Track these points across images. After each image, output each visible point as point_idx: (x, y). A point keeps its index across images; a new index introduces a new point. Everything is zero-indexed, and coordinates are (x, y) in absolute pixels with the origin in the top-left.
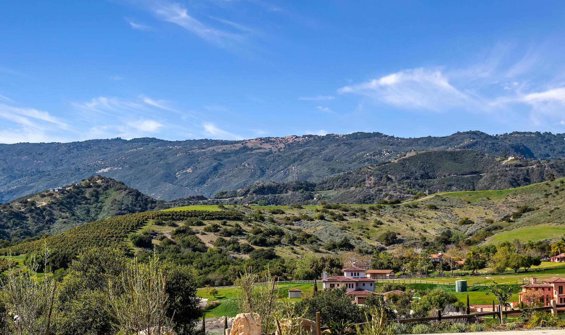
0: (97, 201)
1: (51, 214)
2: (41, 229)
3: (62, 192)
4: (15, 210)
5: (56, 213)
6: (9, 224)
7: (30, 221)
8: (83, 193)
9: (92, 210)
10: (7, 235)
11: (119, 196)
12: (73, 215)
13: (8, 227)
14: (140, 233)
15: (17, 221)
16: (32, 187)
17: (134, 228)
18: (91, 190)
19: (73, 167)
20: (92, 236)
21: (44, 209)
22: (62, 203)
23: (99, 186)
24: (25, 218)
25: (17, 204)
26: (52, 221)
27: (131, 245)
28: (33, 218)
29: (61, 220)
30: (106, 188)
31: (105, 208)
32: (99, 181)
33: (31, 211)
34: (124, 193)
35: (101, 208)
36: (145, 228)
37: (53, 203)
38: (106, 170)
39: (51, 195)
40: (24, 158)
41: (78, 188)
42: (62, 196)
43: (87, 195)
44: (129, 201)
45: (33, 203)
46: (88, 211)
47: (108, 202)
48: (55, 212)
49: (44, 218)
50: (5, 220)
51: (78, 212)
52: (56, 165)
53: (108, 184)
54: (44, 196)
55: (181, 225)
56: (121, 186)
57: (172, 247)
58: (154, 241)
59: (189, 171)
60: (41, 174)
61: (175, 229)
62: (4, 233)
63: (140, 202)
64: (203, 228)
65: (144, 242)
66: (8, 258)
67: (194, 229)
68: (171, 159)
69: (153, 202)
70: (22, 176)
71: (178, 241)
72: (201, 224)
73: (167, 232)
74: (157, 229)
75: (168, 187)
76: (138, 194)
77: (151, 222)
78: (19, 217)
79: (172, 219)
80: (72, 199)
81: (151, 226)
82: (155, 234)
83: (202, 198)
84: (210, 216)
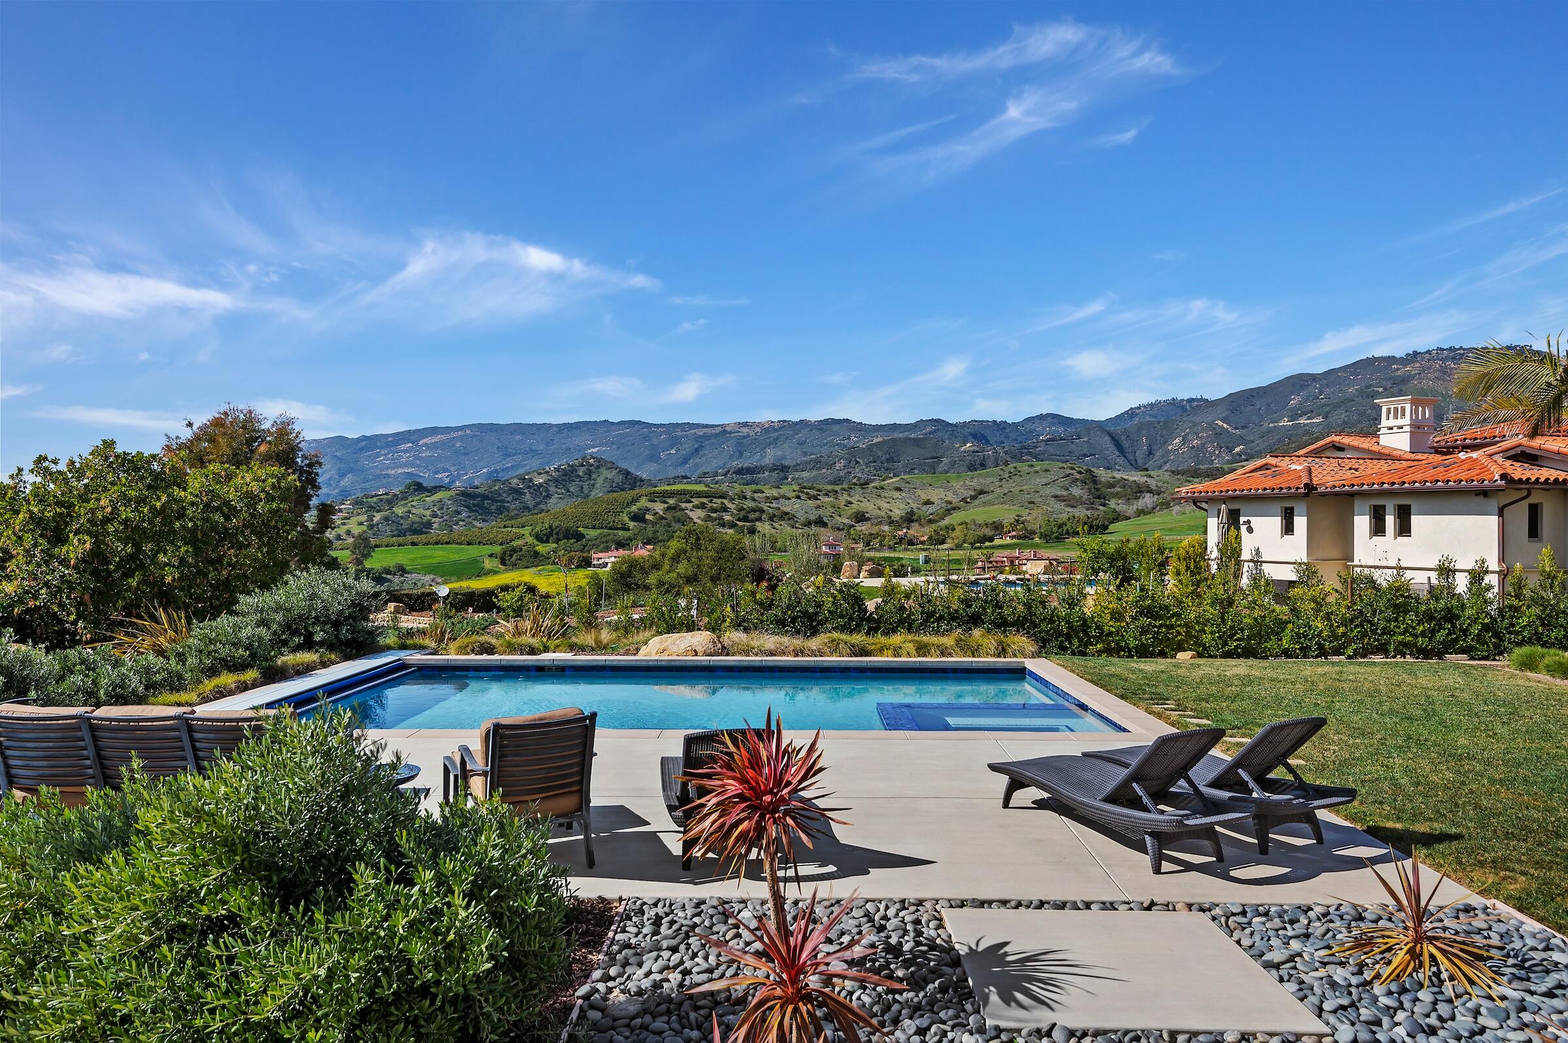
0: (590, 479)
1: (547, 491)
2: (539, 504)
3: (557, 470)
4: (514, 486)
5: (552, 489)
6: (508, 499)
7: (528, 496)
8: (576, 471)
9: (586, 487)
10: (507, 509)
11: (611, 474)
12: (569, 491)
13: (508, 502)
14: (634, 508)
15: (516, 497)
16: (525, 465)
17: (629, 504)
18: (584, 469)
19: (564, 446)
20: (590, 511)
21: (541, 485)
22: (557, 481)
23: (592, 465)
24: (524, 494)
25: (515, 481)
26: (549, 496)
27: (626, 519)
28: (531, 493)
29: (556, 496)
30: (598, 467)
31: (598, 486)
32: (592, 461)
33: (529, 487)
34: (615, 472)
35: (593, 485)
36: (639, 505)
37: (549, 480)
38: (595, 450)
39: (547, 472)
40: (518, 437)
41: (572, 466)
42: (557, 473)
43: (581, 474)
44: (619, 479)
45: (531, 480)
46: (582, 488)
47: (600, 480)
48: (550, 489)
49: (541, 494)
50: (505, 495)
51: (572, 489)
52: (547, 444)
53: (600, 463)
54: (540, 474)
55: (671, 501)
56: (612, 466)
57: (664, 522)
58: (647, 517)
59: (673, 451)
60: (533, 452)
61: (666, 506)
62: (504, 507)
63: (630, 481)
64: (691, 505)
65: (638, 518)
66: (514, 530)
67: (683, 505)
68: (656, 441)
69: (641, 480)
70: (515, 454)
71: (669, 516)
72: (689, 501)
73: (659, 507)
74: (649, 505)
75: (653, 466)
76: (628, 473)
77: (644, 499)
78: (517, 492)
79: (664, 496)
80: (566, 476)
81: (644, 503)
82: (648, 510)
83: (686, 477)
84: (699, 494)
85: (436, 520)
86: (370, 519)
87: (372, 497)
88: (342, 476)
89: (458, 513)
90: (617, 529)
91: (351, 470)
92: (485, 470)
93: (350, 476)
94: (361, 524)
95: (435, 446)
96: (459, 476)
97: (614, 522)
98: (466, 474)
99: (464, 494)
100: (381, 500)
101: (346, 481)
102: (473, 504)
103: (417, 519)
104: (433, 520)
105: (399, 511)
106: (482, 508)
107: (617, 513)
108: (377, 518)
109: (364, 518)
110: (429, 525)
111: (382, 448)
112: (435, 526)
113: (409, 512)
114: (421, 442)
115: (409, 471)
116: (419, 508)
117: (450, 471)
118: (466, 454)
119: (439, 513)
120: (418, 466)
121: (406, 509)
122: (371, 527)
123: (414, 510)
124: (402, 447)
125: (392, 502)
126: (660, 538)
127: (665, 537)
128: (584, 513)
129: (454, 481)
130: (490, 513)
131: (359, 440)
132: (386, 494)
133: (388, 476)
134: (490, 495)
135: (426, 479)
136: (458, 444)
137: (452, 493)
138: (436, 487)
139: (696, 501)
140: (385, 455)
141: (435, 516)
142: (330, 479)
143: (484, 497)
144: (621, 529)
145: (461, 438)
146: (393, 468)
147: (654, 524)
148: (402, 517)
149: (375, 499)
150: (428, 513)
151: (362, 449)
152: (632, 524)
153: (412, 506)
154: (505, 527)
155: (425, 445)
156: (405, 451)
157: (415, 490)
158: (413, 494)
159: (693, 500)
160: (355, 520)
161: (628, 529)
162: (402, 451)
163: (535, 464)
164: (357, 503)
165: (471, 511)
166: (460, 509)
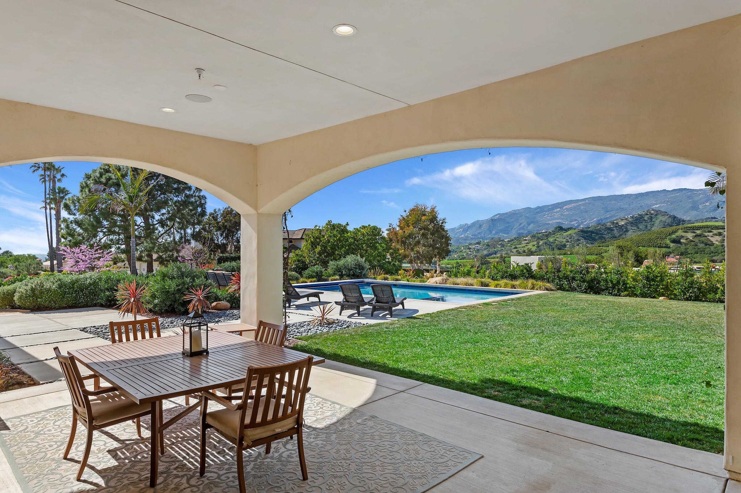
0: (651, 221)
1: (626, 228)
2: (621, 235)
3: (632, 217)
4: (608, 226)
5: (629, 227)
6: (605, 233)
7: (616, 231)
8: (643, 217)
9: (649, 226)
10: (604, 238)
11: (664, 219)
12: (638, 228)
13: (605, 234)
14: (674, 236)
15: (609, 232)
16: (617, 216)
17: (670, 234)
18: (648, 216)
19: (639, 205)
20: (647, 238)
21: (623, 225)
22: (632, 223)
23: (652, 214)
24: (613, 230)
25: (609, 224)
26: (627, 231)
27: (668, 242)
28: (617, 230)
29: (631, 230)
30: (656, 215)
31: (656, 225)
32: (652, 212)
33: (616, 227)
34: (666, 217)
35: (653, 225)
36: (677, 234)
37: (627, 223)
38: (657, 206)
39: (626, 219)
40: (613, 202)
41: (641, 215)
42: (632, 219)
43: (646, 219)
44: (669, 221)
45: (617, 223)
46: (647, 226)
47: (657, 222)
48: (628, 227)
49: (623, 230)
50: (603, 231)
51: (641, 227)
52: (630, 205)
53: (658, 213)
54: (623, 220)
55: (698, 232)
56: (665, 214)
57: (693, 243)
58: (682, 241)
59: (707, 204)
60: (621, 209)
61: (694, 234)
62: (603, 237)
63: (676, 221)
64: (712, 233)
65: (676, 241)
66: (604, 248)
67: (706, 234)
68: (696, 199)
69: (683, 221)
70: (612, 211)
71: (696, 240)
72: (711, 232)
73: (690, 235)
74: (684, 234)
75: (694, 213)
76: (675, 217)
77: (680, 231)
78: (610, 229)
79: (693, 229)
80: (637, 221)
81: (680, 233)
82: (682, 237)
83: (715, 218)
84: (717, 228)
85: (568, 243)
86: (538, 243)
87: (540, 233)
88: (529, 224)
89: (579, 240)
90: (663, 247)
91: (533, 222)
92: (595, 219)
93: (532, 224)
94: (534, 246)
95: (571, 209)
96: (582, 223)
97: (661, 243)
98: (586, 221)
99: (582, 231)
100: (544, 235)
101: (531, 227)
102: (586, 236)
103: (559, 243)
104: (567, 244)
105: (551, 240)
106: (591, 237)
107: (662, 239)
108: (541, 243)
109: (535, 243)
110: (565, 246)
111: (546, 211)
112: (568, 246)
113: (556, 240)
114: (564, 208)
115: (558, 221)
116: (561, 238)
117: (578, 221)
118: (586, 212)
119: (569, 240)
120: (562, 219)
121: (554, 239)
122: (538, 247)
123: (558, 239)
124: (555, 211)
125: (548, 235)
126: (689, 252)
127: (693, 252)
128: (643, 239)
129: (580, 225)
130: (595, 240)
131: (536, 209)
132: (546, 232)
133: (549, 224)
134: (595, 231)
135: (566, 224)
136: (582, 207)
137: (576, 231)
138: (569, 228)
139: (715, 231)
140: (548, 214)
141: (568, 242)
142: (524, 226)
143: (592, 232)
144: (665, 247)
145: (583, 205)
146: (551, 220)
147: (686, 244)
148: (552, 243)
149: (541, 235)
150: (564, 240)
151: (537, 213)
152: (672, 245)
153: (557, 237)
154: (599, 246)
155: (566, 209)
156: (557, 212)
157: (559, 230)
158: (558, 232)
159: (713, 231)
160: (531, 244)
161: (669, 247)
162: (555, 212)
163: (622, 215)
164: (534, 236)
165: (585, 239)
166: (580, 238)
